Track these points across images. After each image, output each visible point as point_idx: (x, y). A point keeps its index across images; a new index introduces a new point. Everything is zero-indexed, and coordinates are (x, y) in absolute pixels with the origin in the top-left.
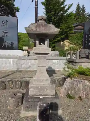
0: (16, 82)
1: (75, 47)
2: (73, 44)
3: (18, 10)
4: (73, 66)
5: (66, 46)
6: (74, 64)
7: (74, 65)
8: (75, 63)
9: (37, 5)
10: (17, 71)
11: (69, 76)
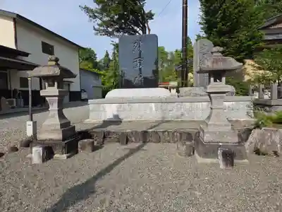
0: (173, 134)
1: (269, 74)
2: (264, 69)
3: (151, 16)
4: (266, 114)
5: (248, 74)
6: (267, 108)
7: (267, 112)
8: (270, 106)
9: (186, 4)
10: (163, 122)
11: (257, 126)
